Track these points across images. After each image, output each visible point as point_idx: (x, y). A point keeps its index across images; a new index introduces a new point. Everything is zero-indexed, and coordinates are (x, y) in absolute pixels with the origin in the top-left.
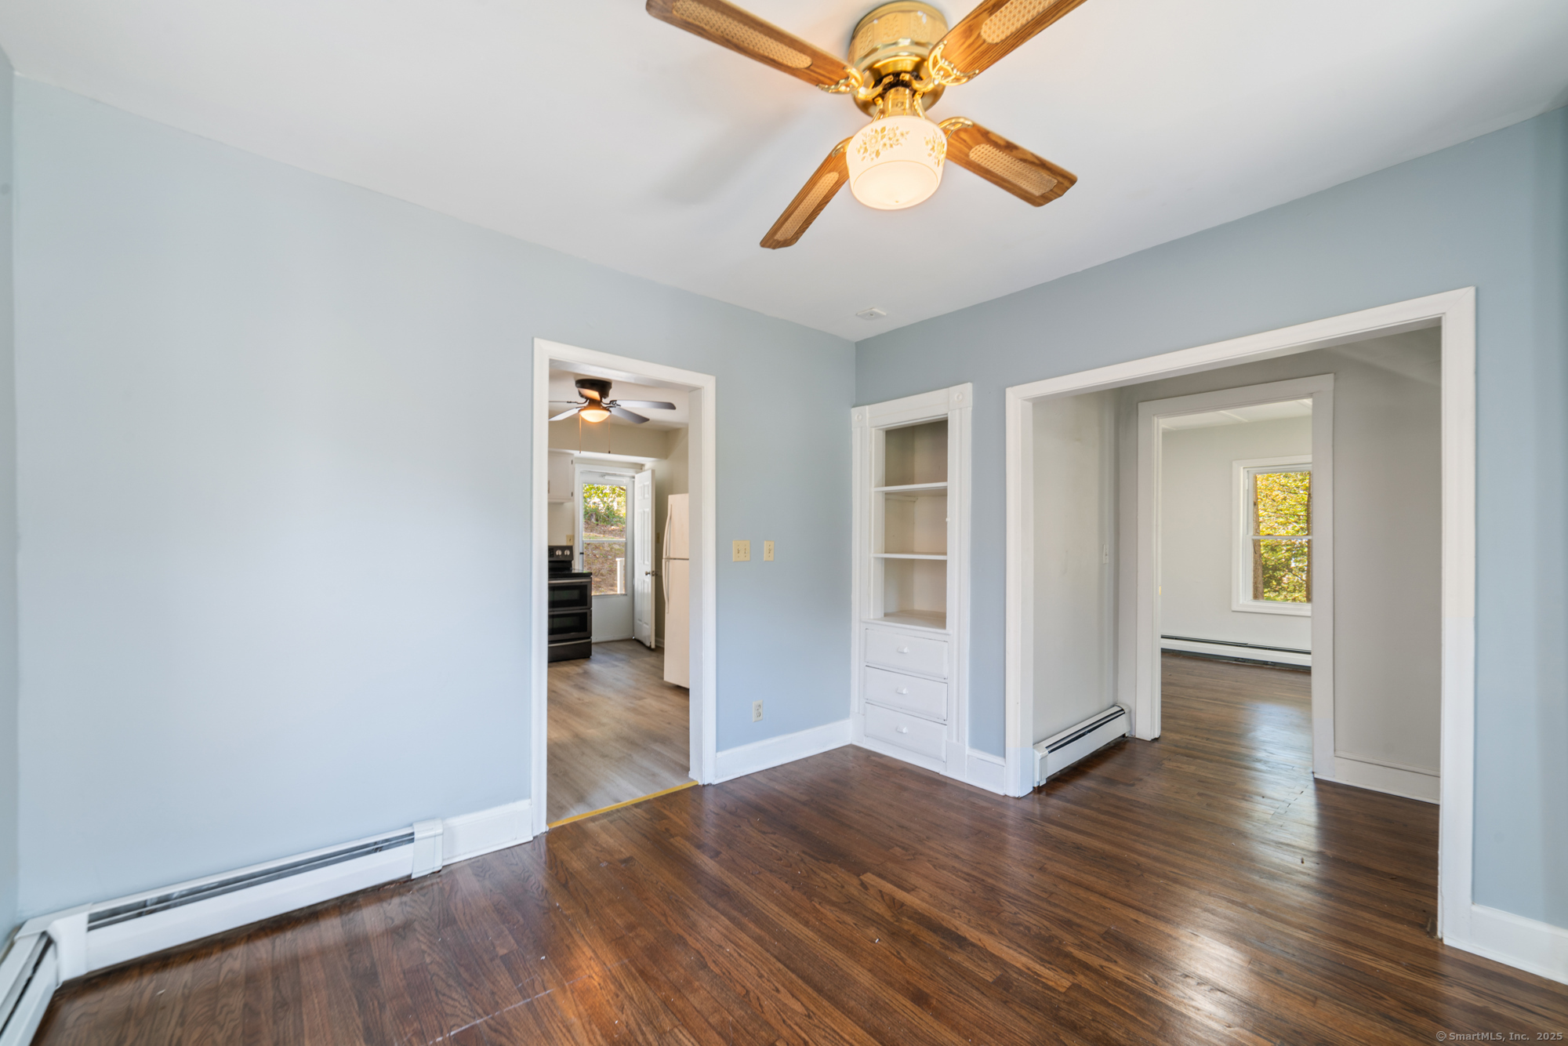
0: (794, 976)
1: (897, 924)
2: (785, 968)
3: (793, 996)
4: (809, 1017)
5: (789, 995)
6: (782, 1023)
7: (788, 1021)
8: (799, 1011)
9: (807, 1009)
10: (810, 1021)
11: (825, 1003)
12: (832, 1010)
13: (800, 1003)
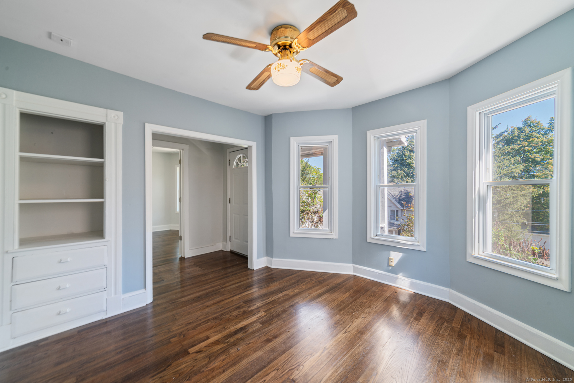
0: (256, 376)
1: (229, 343)
2: (251, 379)
3: (268, 375)
4: (278, 370)
5: (267, 376)
6: (281, 378)
7: (280, 376)
8: (275, 373)
9: (275, 370)
10: (280, 369)
11: (271, 364)
12: (275, 363)
13: (271, 373)
